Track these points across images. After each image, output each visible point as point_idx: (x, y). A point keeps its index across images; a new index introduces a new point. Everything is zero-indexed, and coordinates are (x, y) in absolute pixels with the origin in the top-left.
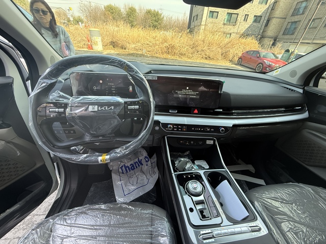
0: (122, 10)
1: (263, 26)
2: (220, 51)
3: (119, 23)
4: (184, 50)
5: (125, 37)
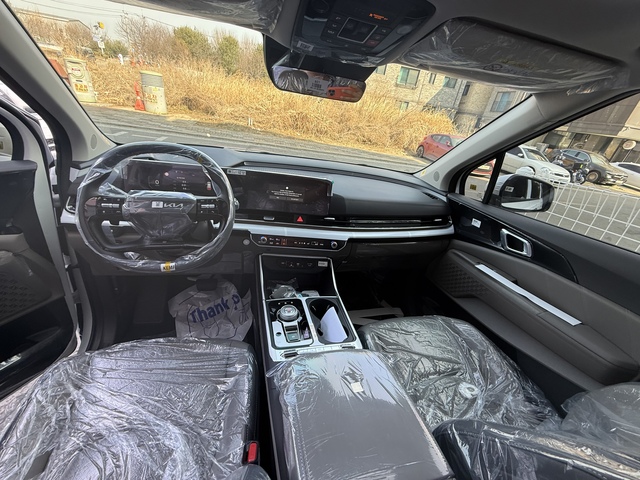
0: (210, 40)
1: (460, 95)
2: (388, 131)
3: (202, 64)
4: (324, 125)
5: (214, 92)
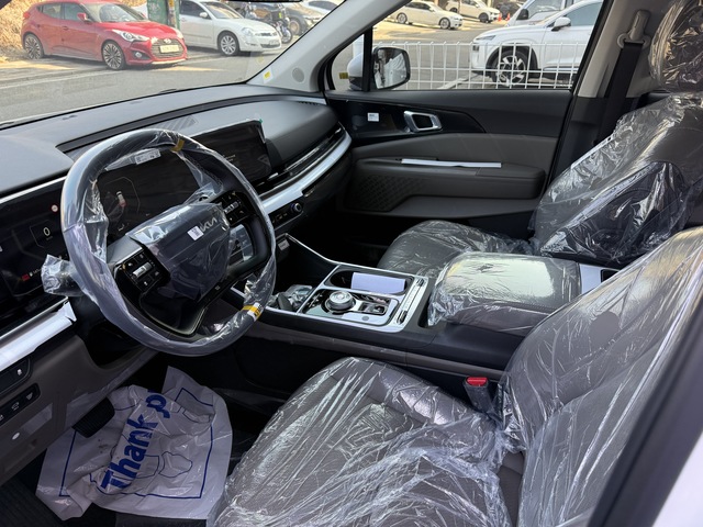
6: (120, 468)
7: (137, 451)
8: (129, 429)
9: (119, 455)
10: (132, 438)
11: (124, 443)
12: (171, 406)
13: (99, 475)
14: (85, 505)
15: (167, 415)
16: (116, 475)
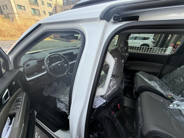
6: (53, 91)
7: (55, 90)
8: (54, 87)
9: (53, 90)
10: (55, 88)
11: (54, 89)
12: (60, 85)
13: (50, 92)
14: (48, 95)
15: (59, 86)
16: (52, 92)
